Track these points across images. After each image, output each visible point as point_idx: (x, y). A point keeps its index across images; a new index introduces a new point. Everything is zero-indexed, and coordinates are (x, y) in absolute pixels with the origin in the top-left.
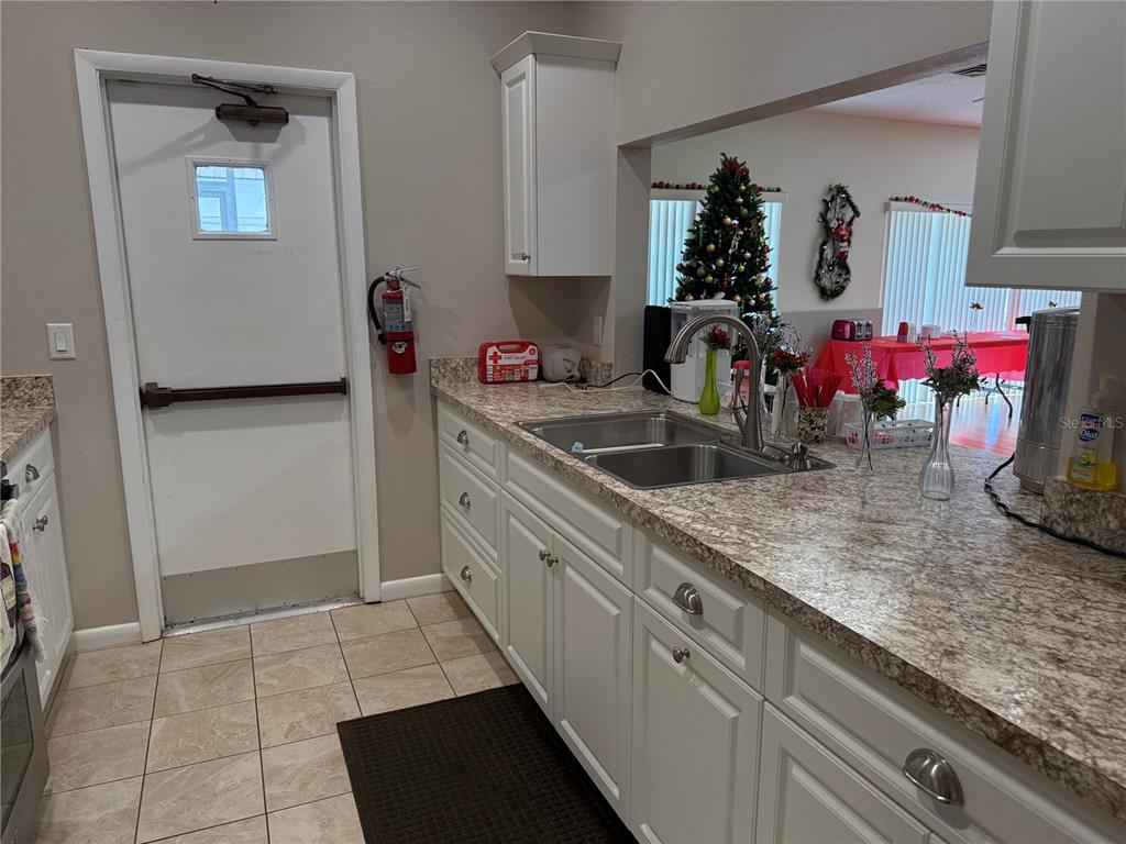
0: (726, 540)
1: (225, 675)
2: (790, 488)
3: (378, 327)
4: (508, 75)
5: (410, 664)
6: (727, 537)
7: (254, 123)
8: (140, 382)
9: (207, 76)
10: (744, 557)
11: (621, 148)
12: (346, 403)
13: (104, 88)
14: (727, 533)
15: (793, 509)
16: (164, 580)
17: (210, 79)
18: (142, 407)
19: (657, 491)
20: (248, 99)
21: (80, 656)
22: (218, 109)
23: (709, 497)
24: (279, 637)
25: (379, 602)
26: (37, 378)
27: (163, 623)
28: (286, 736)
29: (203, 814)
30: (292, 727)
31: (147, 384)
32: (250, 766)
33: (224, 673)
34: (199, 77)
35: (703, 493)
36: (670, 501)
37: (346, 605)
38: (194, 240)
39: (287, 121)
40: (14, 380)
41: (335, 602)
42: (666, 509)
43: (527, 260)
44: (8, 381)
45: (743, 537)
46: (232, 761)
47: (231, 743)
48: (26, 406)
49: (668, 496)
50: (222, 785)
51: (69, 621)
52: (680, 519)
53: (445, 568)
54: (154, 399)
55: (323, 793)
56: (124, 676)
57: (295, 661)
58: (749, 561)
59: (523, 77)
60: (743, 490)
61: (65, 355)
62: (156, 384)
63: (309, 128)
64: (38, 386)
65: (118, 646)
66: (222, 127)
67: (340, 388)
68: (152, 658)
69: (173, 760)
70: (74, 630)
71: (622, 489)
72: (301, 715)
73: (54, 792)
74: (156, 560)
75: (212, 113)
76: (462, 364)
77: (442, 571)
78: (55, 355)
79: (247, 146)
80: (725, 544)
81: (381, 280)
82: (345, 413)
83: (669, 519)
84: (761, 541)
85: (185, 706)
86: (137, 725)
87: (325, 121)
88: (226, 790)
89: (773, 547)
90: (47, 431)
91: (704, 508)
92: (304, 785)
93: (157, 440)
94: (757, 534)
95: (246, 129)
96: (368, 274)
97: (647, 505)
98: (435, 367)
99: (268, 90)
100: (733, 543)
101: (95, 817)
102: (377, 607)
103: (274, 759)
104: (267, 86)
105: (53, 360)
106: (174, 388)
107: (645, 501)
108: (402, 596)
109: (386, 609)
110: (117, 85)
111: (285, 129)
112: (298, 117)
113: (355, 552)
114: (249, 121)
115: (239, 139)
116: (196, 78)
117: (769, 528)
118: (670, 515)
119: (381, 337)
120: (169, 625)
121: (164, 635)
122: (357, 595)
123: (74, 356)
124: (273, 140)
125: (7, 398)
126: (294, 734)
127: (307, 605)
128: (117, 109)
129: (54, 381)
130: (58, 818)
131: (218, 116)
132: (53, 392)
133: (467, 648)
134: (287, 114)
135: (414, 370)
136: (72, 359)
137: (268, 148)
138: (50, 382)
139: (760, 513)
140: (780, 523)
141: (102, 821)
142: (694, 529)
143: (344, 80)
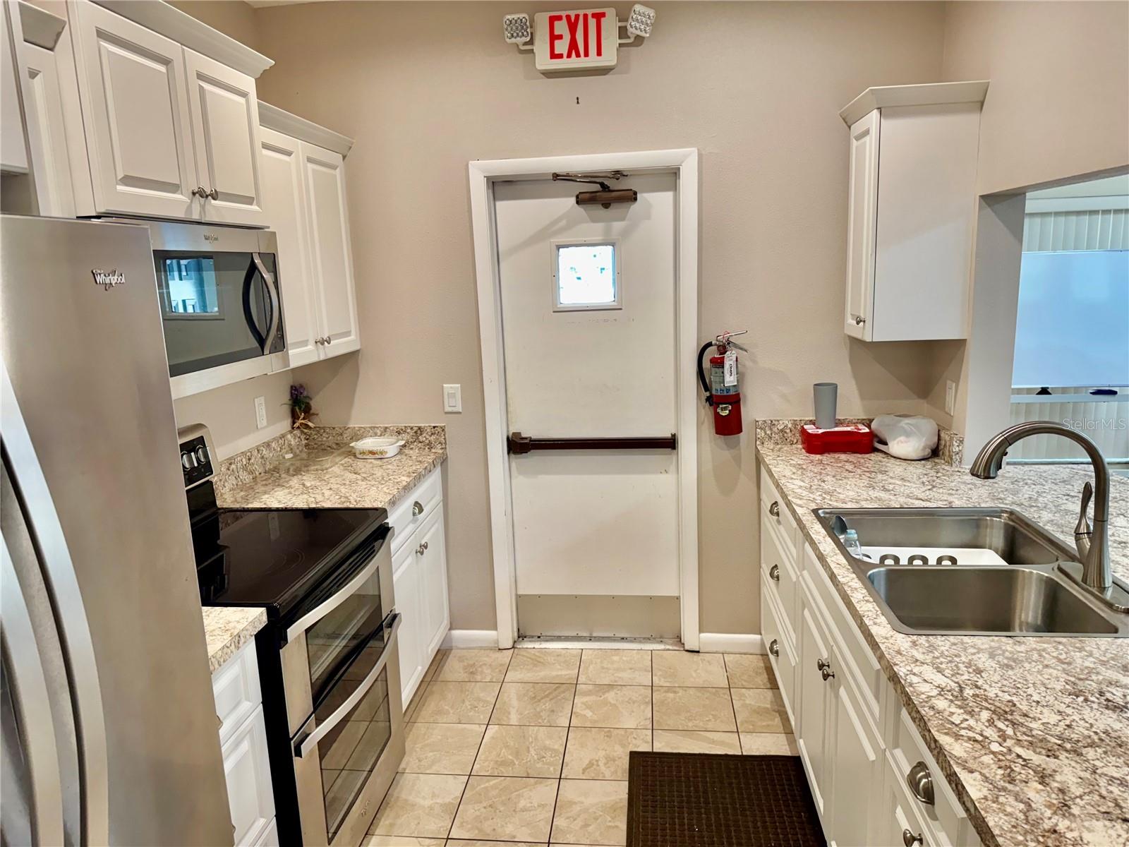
0: (963, 732)
1: (551, 697)
2: (1104, 663)
3: (707, 388)
4: (857, 128)
5: (710, 726)
6: (970, 728)
7: (606, 205)
8: (508, 431)
9: (565, 174)
10: (971, 764)
11: (982, 197)
12: (674, 458)
13: (491, 191)
14: (972, 722)
15: (1086, 700)
16: (519, 597)
17: (568, 175)
18: (509, 453)
19: (923, 640)
20: (602, 185)
21: (453, 651)
22: (577, 197)
23: (983, 661)
24: (603, 668)
25: (698, 652)
26: (434, 427)
27: (516, 634)
28: (584, 771)
29: (502, 826)
30: (591, 764)
31: (513, 433)
32: (547, 792)
33: (550, 694)
34: (558, 175)
35: (979, 651)
36: (929, 658)
37: (668, 647)
38: (554, 312)
39: (635, 199)
40: (420, 428)
41: (658, 642)
42: (916, 670)
43: (862, 324)
44: (415, 429)
45: (989, 732)
46: (536, 783)
47: (539, 765)
48: (427, 448)
49: (932, 648)
50: (522, 803)
51: (446, 622)
52: (924, 688)
53: (763, 632)
54: (518, 446)
55: (599, 838)
56: (478, 678)
57: (611, 696)
58: (972, 772)
59: (867, 132)
60: (1035, 656)
61: (455, 410)
62: (520, 433)
63: (655, 202)
64: (435, 434)
65: (481, 648)
66: (580, 211)
67: (669, 444)
68: (501, 665)
69: (493, 768)
70: (450, 629)
71: (882, 626)
72: (601, 754)
73: (407, 771)
74: (513, 580)
75: (573, 200)
76: (790, 426)
77: (761, 634)
78: (448, 409)
79: (600, 226)
80: (957, 737)
81: (709, 345)
82: (673, 468)
83: (911, 685)
84: (1009, 743)
85: (514, 719)
86: (476, 727)
87: (670, 195)
88: (524, 810)
89: (1019, 756)
90: (438, 470)
91: (966, 677)
92: (586, 825)
93: (519, 480)
94: (1010, 731)
95: (599, 211)
96: (699, 339)
97: (898, 659)
98: (761, 429)
99: (618, 174)
100: (969, 739)
101: (427, 803)
102: (695, 656)
103: (569, 791)
104: (617, 172)
105: (446, 413)
106: (534, 437)
107: (899, 652)
108: (721, 651)
109: (703, 660)
110: (501, 186)
111: (635, 207)
112: (646, 195)
113: (678, 598)
114: (602, 204)
115: (594, 220)
116: (556, 177)
117: (1033, 725)
118: (915, 679)
119: (709, 399)
120: (521, 636)
121: (515, 646)
122: (679, 640)
123: (461, 411)
124: (623, 219)
125: (415, 442)
126: (591, 773)
127: (634, 640)
128: (500, 205)
129: (446, 430)
130: (403, 796)
131: (577, 203)
132: (445, 439)
133: (770, 723)
134: (635, 193)
135: (739, 430)
136: (460, 413)
137: (618, 226)
138: (443, 430)
139: (1036, 697)
140: (1054, 718)
141: (431, 808)
142: (932, 708)
143: (686, 156)
